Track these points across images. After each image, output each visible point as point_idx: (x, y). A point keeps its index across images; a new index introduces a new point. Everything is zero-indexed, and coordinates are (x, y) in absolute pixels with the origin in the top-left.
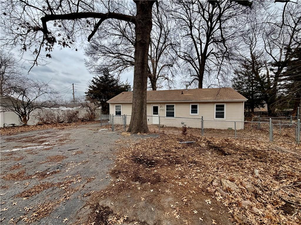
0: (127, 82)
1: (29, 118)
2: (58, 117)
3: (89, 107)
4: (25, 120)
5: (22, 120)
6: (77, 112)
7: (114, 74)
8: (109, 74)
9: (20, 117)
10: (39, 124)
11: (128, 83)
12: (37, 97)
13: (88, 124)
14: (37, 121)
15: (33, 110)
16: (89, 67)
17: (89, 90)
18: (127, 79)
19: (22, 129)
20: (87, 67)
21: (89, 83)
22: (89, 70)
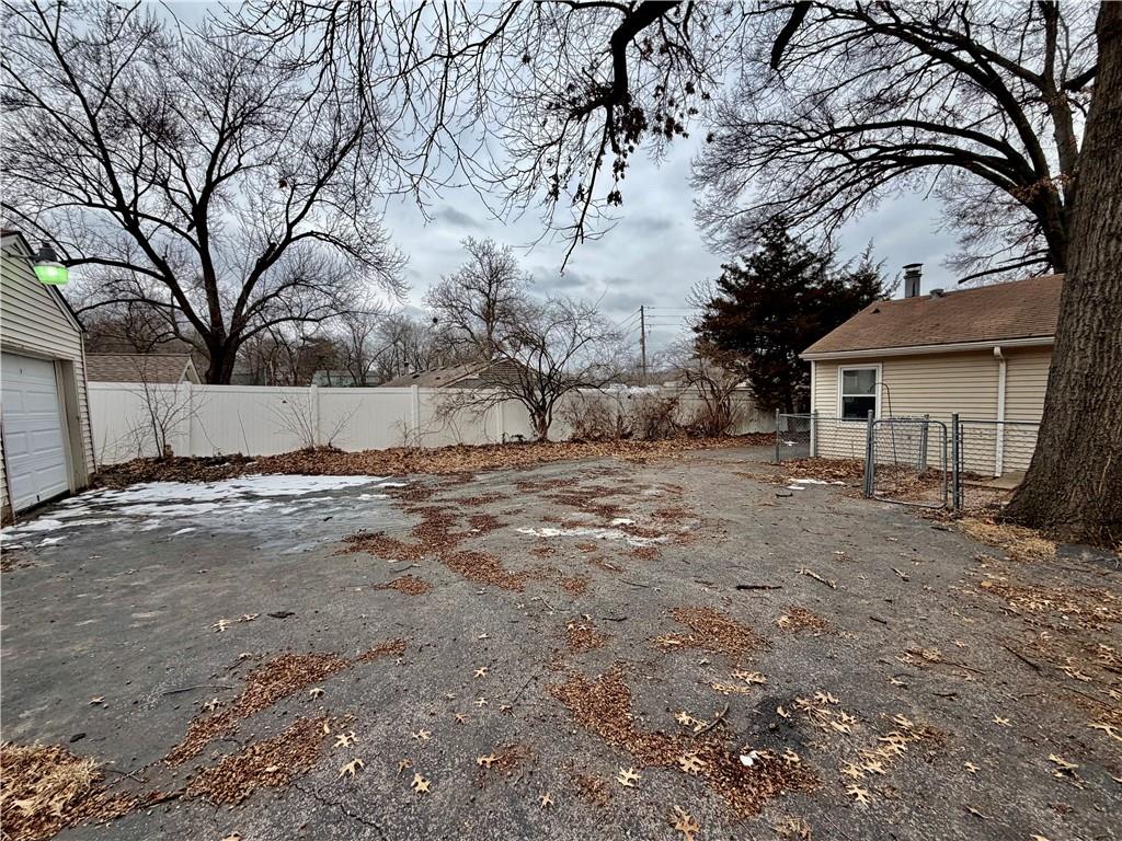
0: (865, 262)
1: (550, 420)
2: (620, 417)
3: (710, 381)
4: (543, 427)
5: (535, 425)
6: (674, 401)
7: (807, 234)
8: (787, 240)
9: (533, 415)
10: (574, 440)
11: (874, 264)
12: (568, 356)
13: (712, 449)
14: (570, 432)
15: (559, 395)
16: (711, 227)
17: (706, 317)
18: (871, 246)
19: (538, 451)
20: (703, 227)
21: (693, 296)
22: (709, 241)
